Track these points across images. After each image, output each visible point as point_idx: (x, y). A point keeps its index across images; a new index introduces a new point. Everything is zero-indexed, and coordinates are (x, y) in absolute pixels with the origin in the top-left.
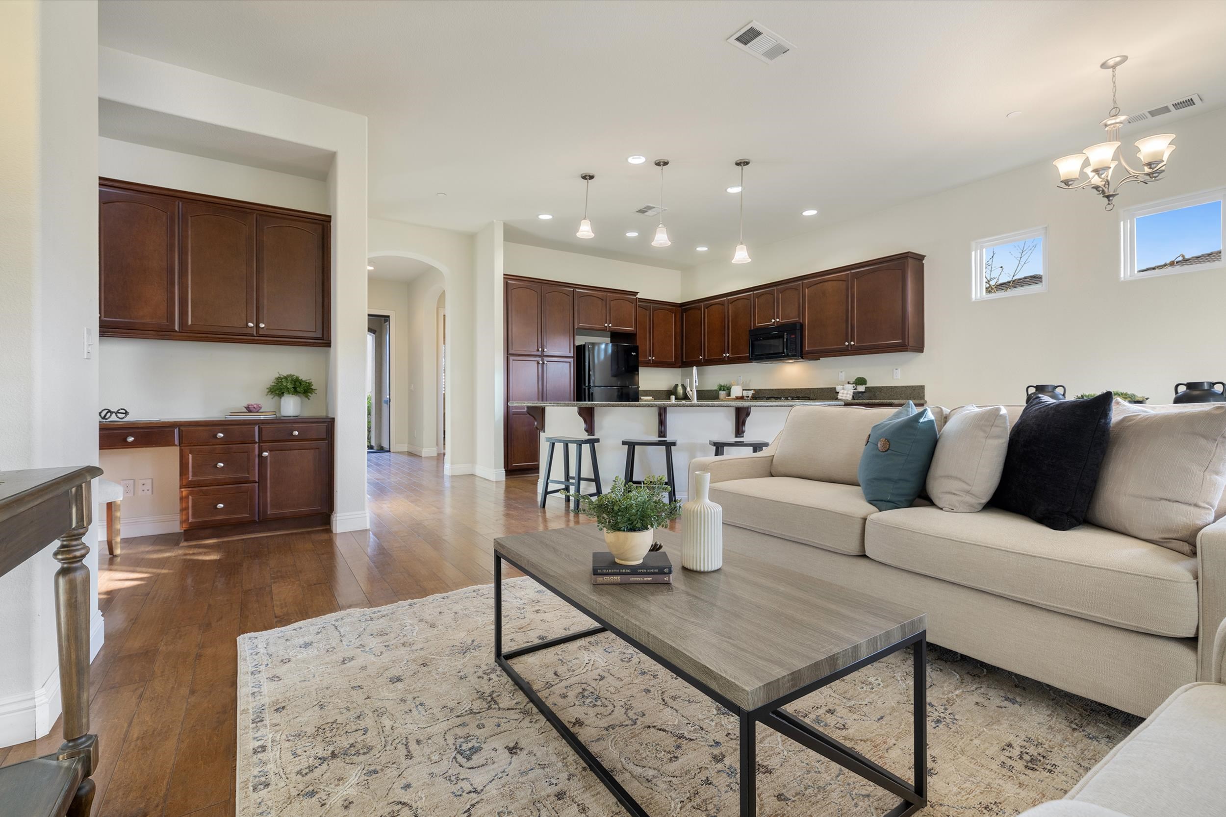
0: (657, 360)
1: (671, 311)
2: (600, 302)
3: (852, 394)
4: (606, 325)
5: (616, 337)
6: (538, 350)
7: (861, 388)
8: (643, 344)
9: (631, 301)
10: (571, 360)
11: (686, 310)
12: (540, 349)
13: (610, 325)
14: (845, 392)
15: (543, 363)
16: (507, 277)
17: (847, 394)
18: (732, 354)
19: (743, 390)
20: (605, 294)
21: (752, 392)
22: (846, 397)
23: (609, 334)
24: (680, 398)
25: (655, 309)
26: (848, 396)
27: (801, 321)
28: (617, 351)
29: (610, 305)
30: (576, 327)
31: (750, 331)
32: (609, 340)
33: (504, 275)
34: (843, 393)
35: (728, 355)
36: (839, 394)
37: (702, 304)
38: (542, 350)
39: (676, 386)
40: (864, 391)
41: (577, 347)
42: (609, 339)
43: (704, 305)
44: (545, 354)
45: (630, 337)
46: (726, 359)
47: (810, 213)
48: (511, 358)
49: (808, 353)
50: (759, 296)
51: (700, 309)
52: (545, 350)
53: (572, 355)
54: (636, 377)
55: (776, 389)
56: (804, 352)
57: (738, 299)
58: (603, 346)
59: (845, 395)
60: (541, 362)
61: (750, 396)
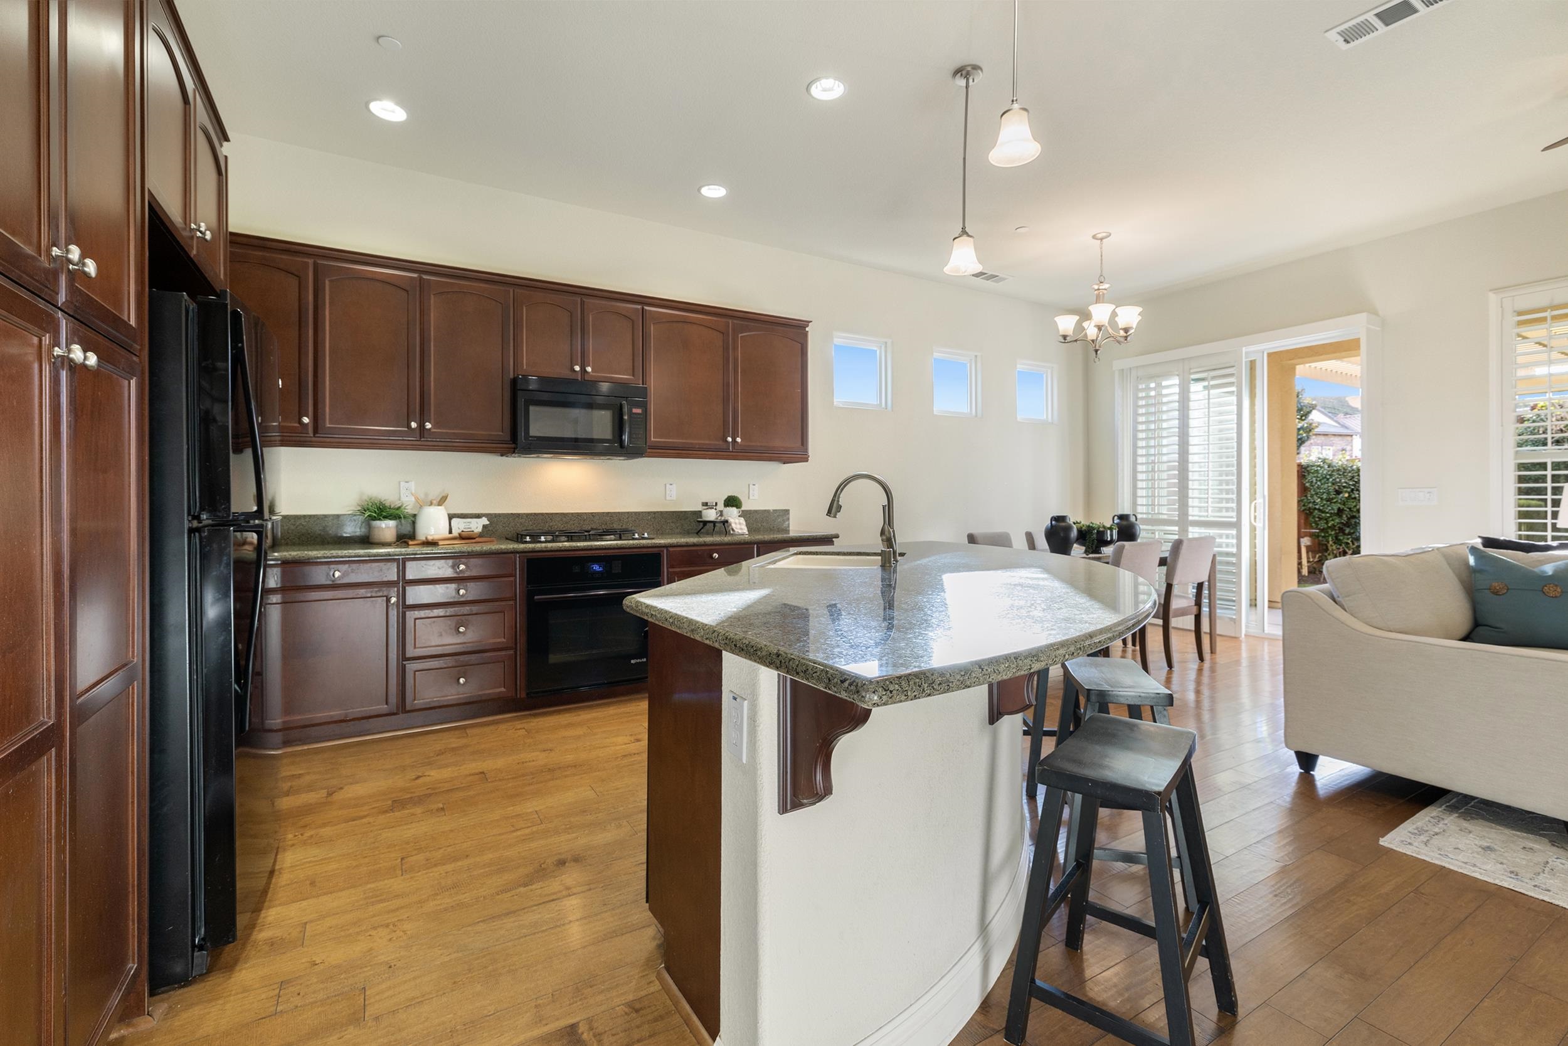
35: (425, 425)
43: (319, 268)
47: (714, 192)
49: (655, 447)
50: (532, 303)
56: (648, 443)
57: (462, 291)
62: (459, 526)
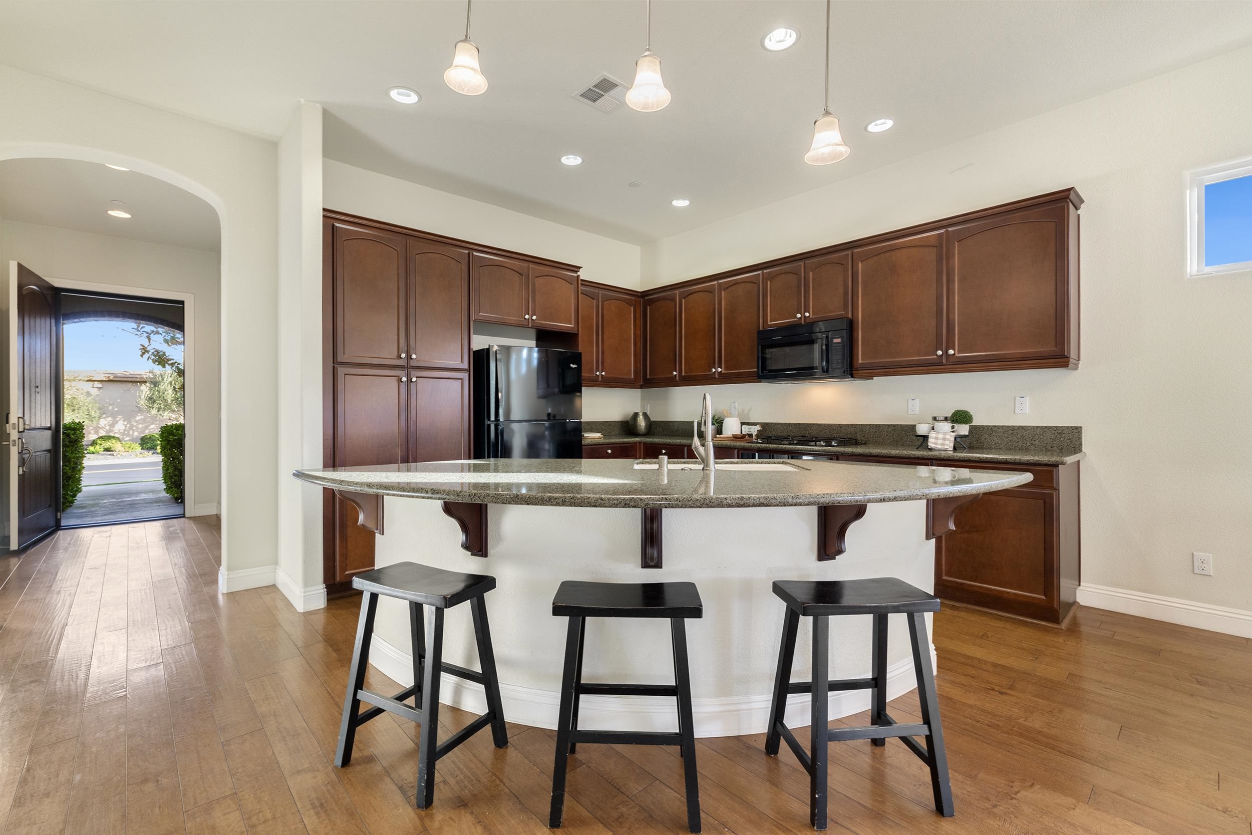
0: (608, 376)
1: (629, 303)
2: (516, 277)
3: (953, 439)
4: (527, 317)
5: (544, 337)
6: (399, 357)
7: (964, 430)
8: (588, 349)
9: (568, 281)
10: (465, 375)
11: (651, 302)
12: (403, 355)
13: (534, 318)
14: (941, 436)
15: (410, 380)
16: (330, 217)
17: (944, 439)
18: (726, 368)
19: (742, 424)
20: (525, 264)
21: (758, 428)
22: (942, 444)
23: (533, 333)
24: (641, 433)
25: (606, 299)
26: (947, 442)
27: (850, 316)
28: (547, 362)
29: (534, 285)
30: (473, 318)
31: (759, 332)
32: (533, 343)
33: (324, 210)
34: (937, 438)
35: (720, 370)
36: (930, 440)
37: (677, 291)
38: (409, 357)
39: (636, 415)
40: (967, 433)
41: (476, 353)
42: (535, 342)
43: (680, 293)
44: (412, 363)
45: (567, 338)
46: (717, 376)
48: (341, 370)
49: (864, 367)
50: (772, 277)
51: (674, 300)
52: (414, 356)
53: (466, 367)
54: (577, 401)
55: (795, 425)
56: (855, 366)
57: (736, 283)
58: (525, 353)
59: (940, 442)
60: (404, 379)
61: (754, 434)
62: (746, 430)
